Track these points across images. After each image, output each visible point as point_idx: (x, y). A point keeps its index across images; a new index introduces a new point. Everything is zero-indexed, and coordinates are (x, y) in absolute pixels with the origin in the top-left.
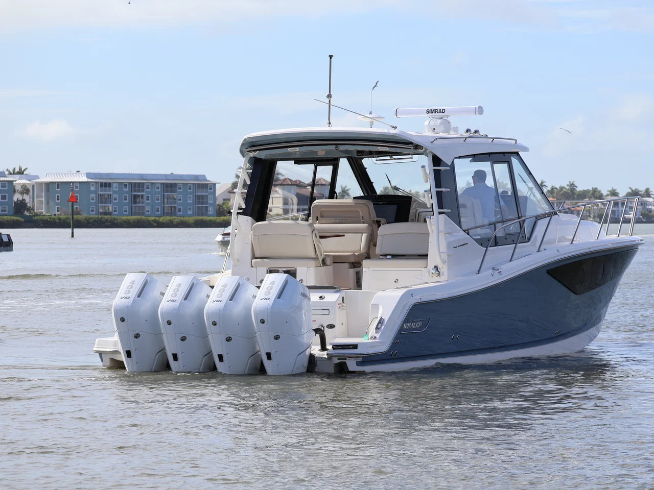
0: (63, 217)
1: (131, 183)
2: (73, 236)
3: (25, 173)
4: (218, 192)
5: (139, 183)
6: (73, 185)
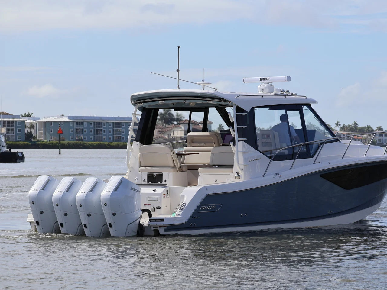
0: (54, 142)
1: (95, 122)
2: (60, 154)
3: (32, 116)
5: (100, 122)
6: (60, 123)
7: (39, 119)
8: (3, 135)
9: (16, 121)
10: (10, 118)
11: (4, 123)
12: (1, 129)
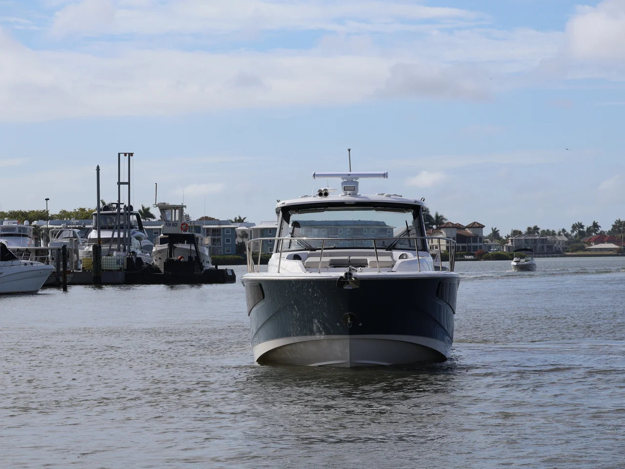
3: (244, 221)
4: (395, 235)
5: (335, 228)
7: (254, 224)
8: (207, 247)
9: (224, 228)
10: (215, 225)
11: (207, 231)
12: (204, 239)
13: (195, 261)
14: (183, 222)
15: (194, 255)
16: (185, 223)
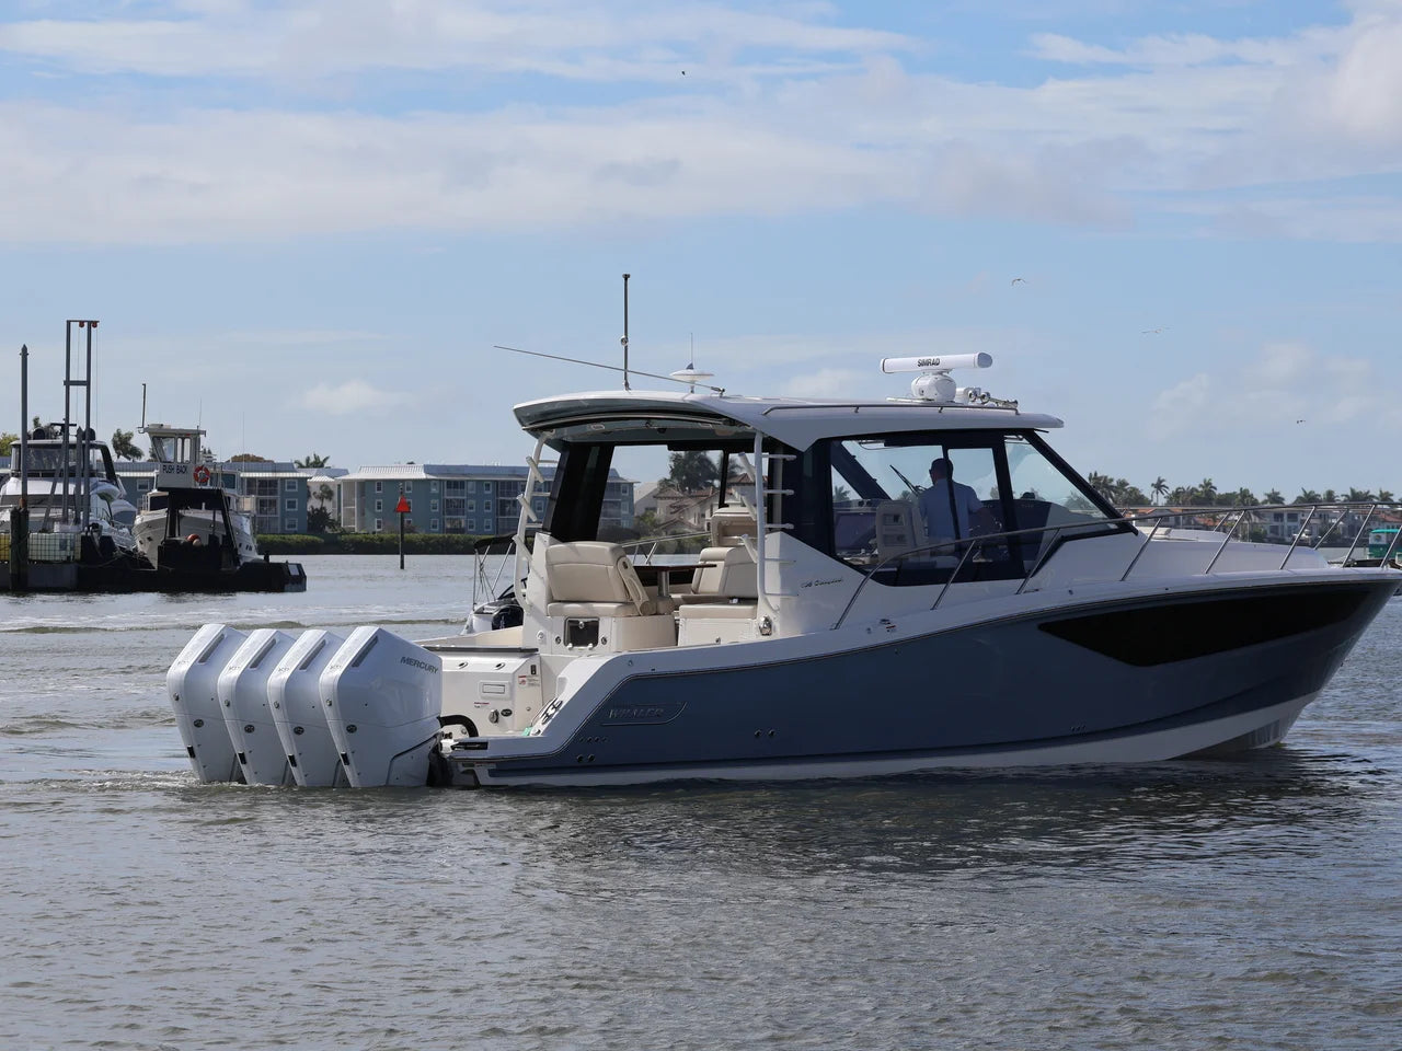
0: (387, 536)
1: (497, 481)
2: (402, 567)
3: (326, 465)
4: (637, 497)
5: (510, 482)
6: (403, 485)
7: (346, 472)
8: (248, 517)
9: (283, 479)
10: (265, 471)
11: (249, 485)
12: (241, 500)
13: (224, 544)
14: (199, 464)
15: (220, 533)
16: (202, 467)
